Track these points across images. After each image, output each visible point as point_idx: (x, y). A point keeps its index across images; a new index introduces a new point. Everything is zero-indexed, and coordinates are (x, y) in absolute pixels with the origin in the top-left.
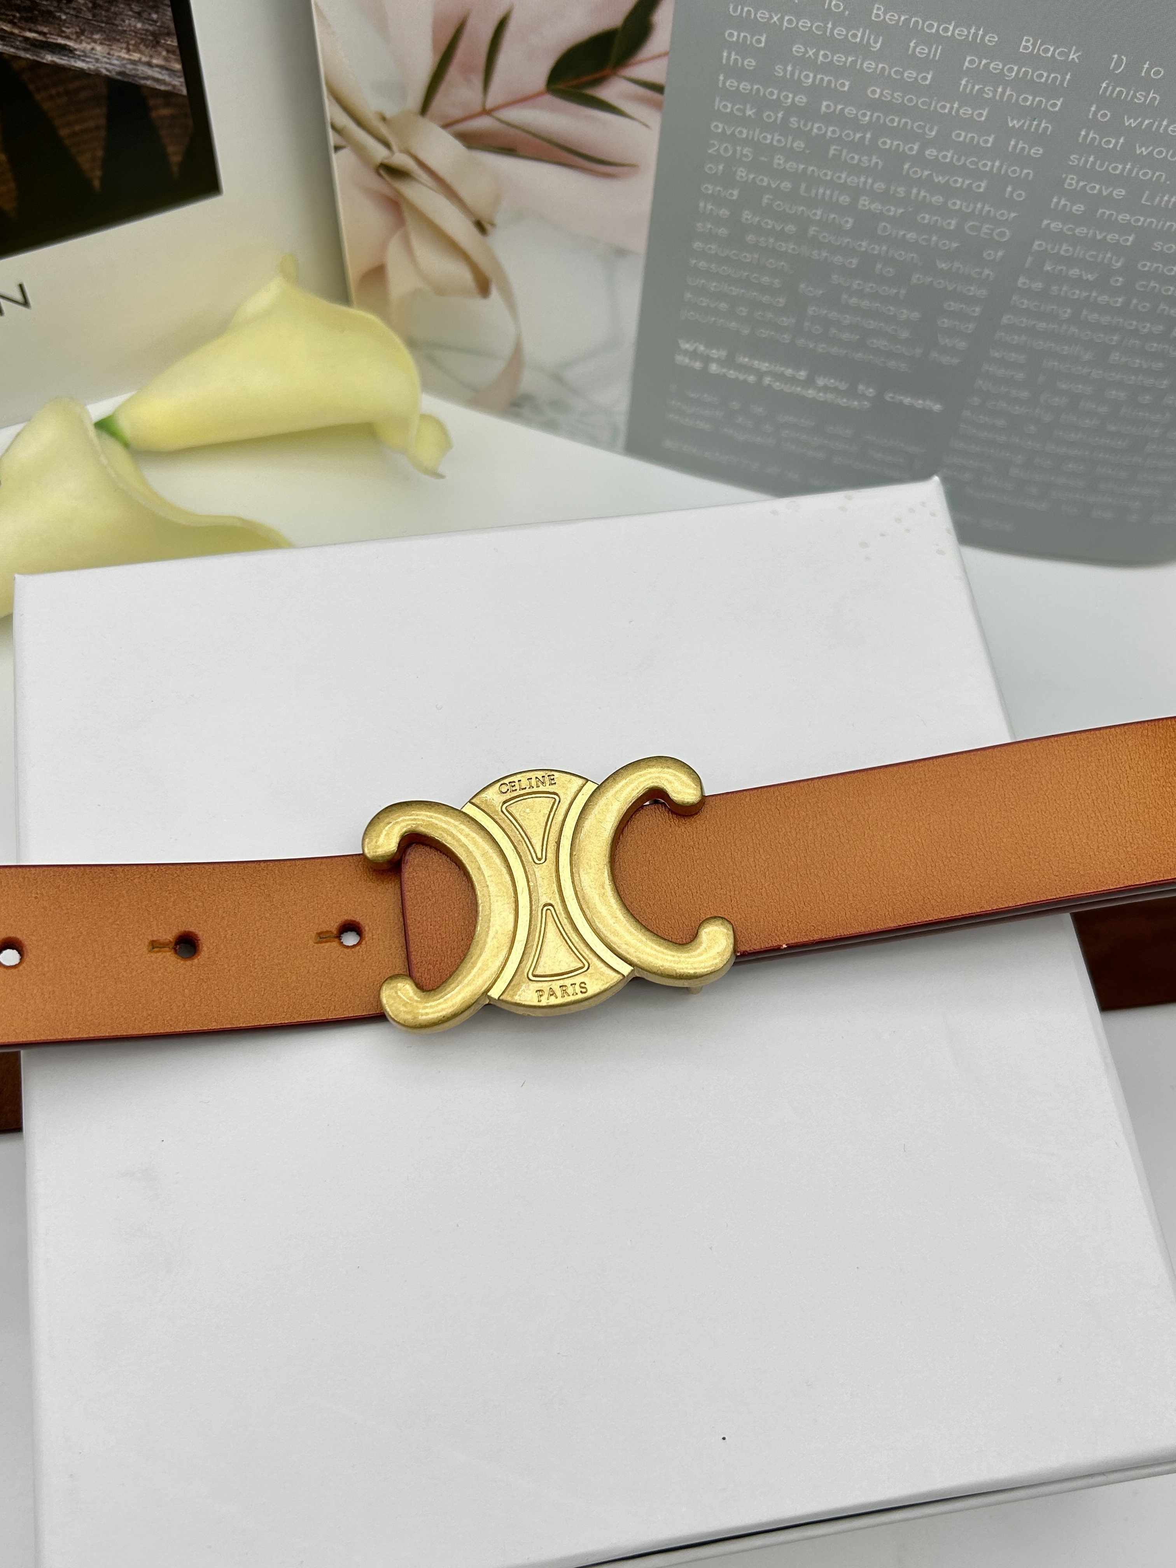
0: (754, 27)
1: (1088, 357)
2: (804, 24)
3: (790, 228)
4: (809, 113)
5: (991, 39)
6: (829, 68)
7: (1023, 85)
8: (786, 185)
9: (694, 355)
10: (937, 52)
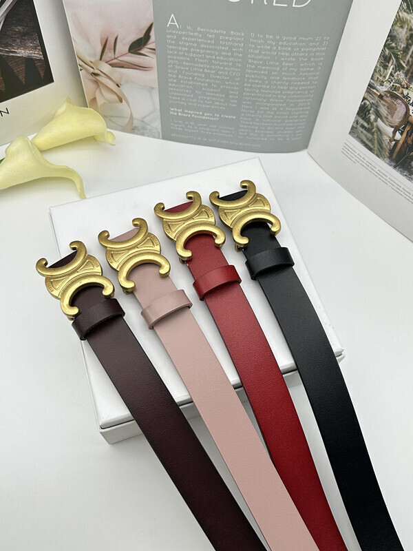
0: (173, 34)
1: (265, 101)
2: (184, 33)
3: (190, 78)
4: (189, 52)
5: (224, 32)
6: (191, 42)
7: (233, 41)
8: (187, 68)
9: (174, 111)
10: (214, 36)
